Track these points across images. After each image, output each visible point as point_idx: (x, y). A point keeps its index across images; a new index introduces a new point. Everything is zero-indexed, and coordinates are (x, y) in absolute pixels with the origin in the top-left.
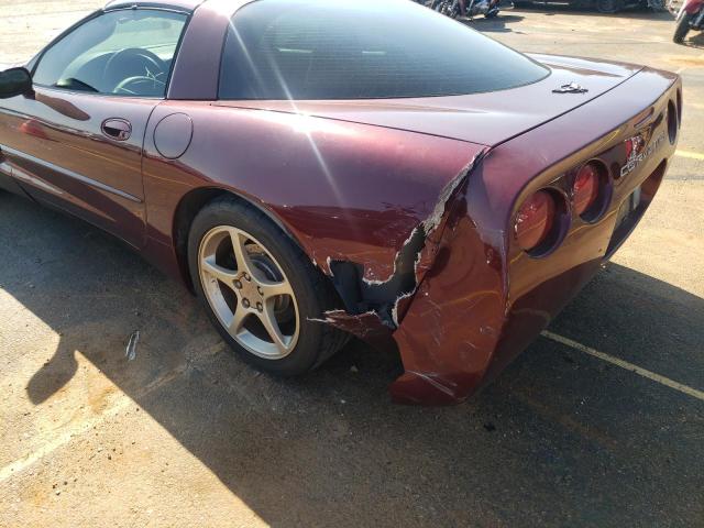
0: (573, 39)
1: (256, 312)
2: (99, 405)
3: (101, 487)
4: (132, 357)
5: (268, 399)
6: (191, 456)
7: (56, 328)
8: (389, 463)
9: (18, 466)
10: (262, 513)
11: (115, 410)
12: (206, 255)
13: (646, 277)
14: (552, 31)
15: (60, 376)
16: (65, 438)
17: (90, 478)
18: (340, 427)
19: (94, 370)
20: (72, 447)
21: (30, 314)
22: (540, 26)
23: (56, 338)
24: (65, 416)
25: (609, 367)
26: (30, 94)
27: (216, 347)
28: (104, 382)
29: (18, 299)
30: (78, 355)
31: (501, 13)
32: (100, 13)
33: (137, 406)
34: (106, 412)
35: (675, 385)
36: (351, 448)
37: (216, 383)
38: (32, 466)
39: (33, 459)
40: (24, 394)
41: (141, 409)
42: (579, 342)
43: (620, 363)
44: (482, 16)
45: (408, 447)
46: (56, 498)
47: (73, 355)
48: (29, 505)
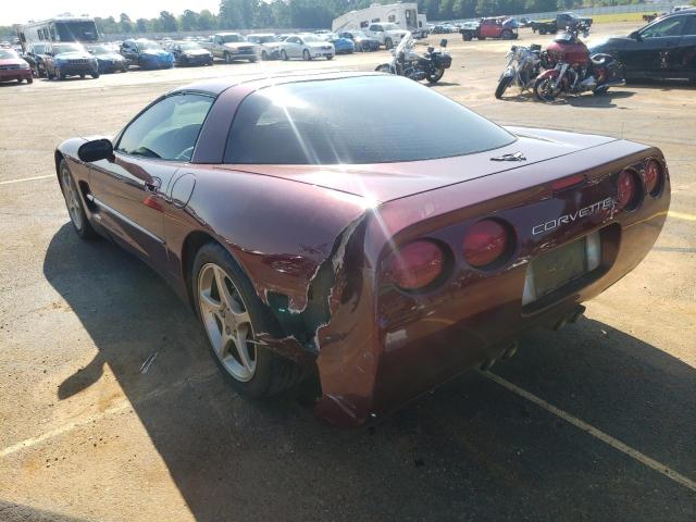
0: (680, 113)
1: (233, 338)
2: (106, 404)
3: (79, 466)
4: (145, 371)
5: (236, 415)
6: (156, 453)
7: (98, 343)
8: (315, 481)
9: (29, 443)
10: (192, 503)
11: (114, 410)
12: (203, 289)
13: (646, 345)
14: (663, 106)
15: (87, 379)
16: (71, 426)
17: (75, 458)
18: (286, 446)
19: (112, 378)
20: (72, 434)
21: (85, 331)
22: (650, 101)
23: (95, 351)
24: (76, 411)
25: (563, 423)
26: (112, 159)
27: (213, 370)
28: (117, 388)
29: (81, 319)
30: (106, 366)
31: (611, 89)
32: (163, 98)
33: (132, 409)
34: (107, 411)
35: (624, 448)
36: (287, 463)
37: (200, 398)
38: (40, 444)
39: (41, 439)
40: (56, 390)
41: (134, 413)
42: (543, 398)
43: (576, 422)
44: (591, 92)
45: (337, 469)
46: (46, 469)
47: (102, 365)
48: (25, 471)
